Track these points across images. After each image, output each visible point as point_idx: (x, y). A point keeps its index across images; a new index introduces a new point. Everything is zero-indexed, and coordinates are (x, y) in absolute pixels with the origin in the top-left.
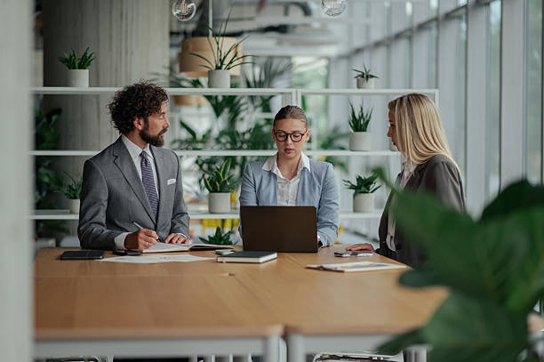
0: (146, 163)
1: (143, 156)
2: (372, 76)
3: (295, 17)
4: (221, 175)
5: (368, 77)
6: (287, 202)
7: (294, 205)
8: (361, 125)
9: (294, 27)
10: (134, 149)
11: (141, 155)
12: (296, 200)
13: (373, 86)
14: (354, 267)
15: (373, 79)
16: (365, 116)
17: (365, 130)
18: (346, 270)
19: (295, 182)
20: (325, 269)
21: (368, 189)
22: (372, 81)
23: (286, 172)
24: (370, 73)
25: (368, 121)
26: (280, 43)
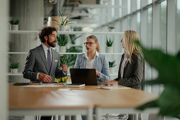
0: (49, 53)
1: (48, 51)
2: (113, 28)
3: (83, 14)
4: (63, 60)
5: (112, 28)
6: (90, 67)
7: (92, 68)
8: (110, 45)
9: (83, 17)
10: (46, 48)
11: (48, 50)
12: (94, 67)
13: (114, 31)
14: (113, 88)
15: (114, 29)
16: (111, 41)
17: (111, 46)
18: (111, 89)
19: (93, 60)
20: (103, 89)
21: (112, 66)
22: (113, 29)
23: (90, 57)
24: (113, 27)
25: (112, 43)
26: (78, 22)
